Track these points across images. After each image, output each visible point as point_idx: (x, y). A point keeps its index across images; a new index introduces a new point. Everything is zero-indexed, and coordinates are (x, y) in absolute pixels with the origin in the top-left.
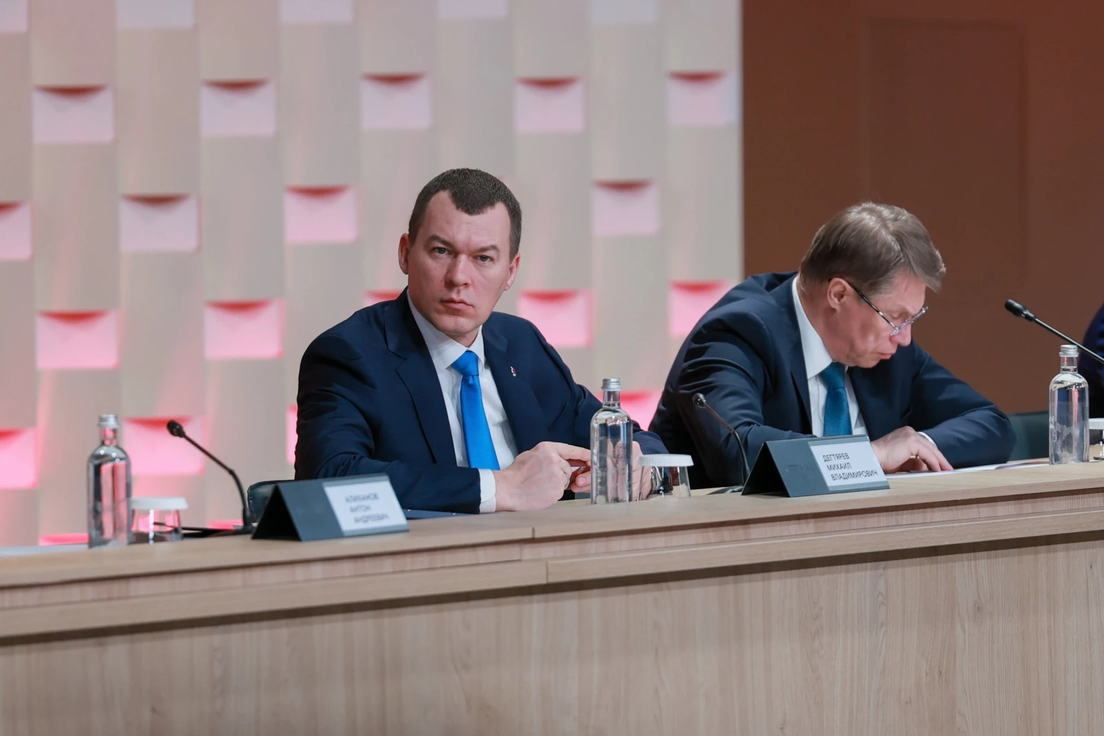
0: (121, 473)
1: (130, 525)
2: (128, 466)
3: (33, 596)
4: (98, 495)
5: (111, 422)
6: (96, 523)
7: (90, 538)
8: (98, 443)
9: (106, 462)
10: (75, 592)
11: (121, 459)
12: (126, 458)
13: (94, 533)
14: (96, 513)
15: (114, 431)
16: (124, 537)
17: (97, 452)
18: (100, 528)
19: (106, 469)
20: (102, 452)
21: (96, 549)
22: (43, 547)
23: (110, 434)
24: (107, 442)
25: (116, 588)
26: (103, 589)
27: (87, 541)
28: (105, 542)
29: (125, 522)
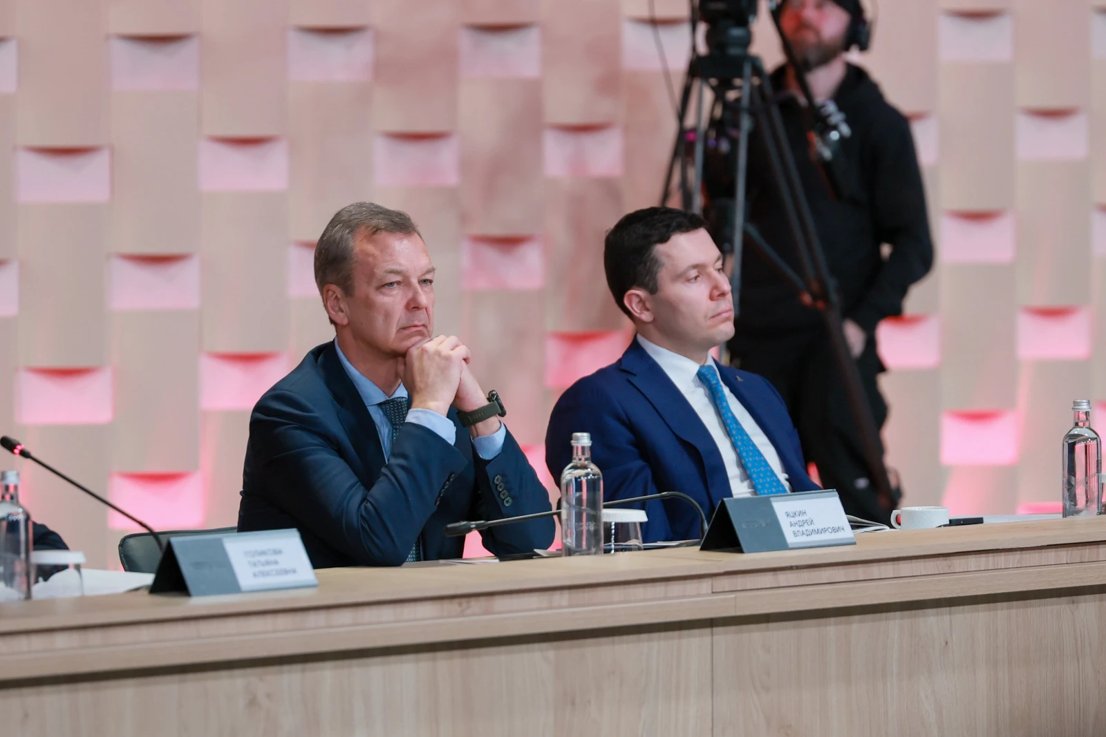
0: (1093, 450)
1: (1099, 498)
2: (1099, 445)
3: (1013, 559)
4: (1072, 470)
5: (1085, 407)
6: (1070, 496)
7: (1064, 508)
8: (1072, 425)
9: (1080, 441)
10: (1051, 556)
11: (1093, 439)
12: (1097, 438)
13: (1068, 504)
14: (1070, 487)
15: (1087, 413)
16: (1094, 507)
17: (1072, 433)
18: (1073, 498)
19: (1079, 448)
20: (1076, 431)
21: (1069, 518)
22: (1022, 516)
23: (1083, 417)
24: (1081, 424)
25: (1087, 552)
26: (1076, 553)
27: (1061, 511)
28: (1078, 512)
29: (1096, 494)
